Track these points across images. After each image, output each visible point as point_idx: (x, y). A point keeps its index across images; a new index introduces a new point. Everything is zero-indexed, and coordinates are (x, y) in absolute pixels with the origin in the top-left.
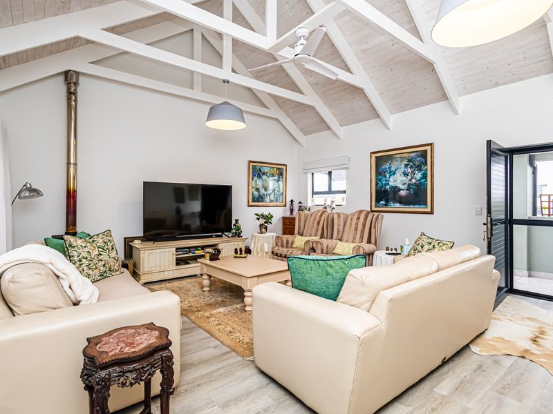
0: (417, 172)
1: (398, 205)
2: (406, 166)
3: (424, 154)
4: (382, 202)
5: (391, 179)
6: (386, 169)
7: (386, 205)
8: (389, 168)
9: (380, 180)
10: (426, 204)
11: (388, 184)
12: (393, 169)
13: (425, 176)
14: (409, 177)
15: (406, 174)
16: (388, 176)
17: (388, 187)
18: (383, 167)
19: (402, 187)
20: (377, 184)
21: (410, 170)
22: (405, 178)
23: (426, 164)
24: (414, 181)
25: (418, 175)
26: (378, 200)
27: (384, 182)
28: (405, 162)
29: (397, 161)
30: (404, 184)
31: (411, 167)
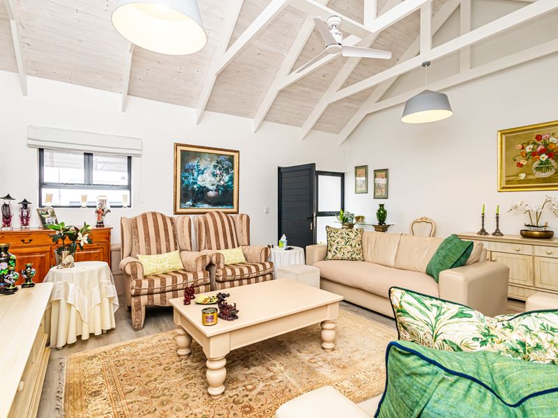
0: (225, 175)
1: (206, 206)
2: (215, 167)
3: (231, 159)
4: (188, 203)
5: (200, 178)
6: (194, 166)
7: (193, 206)
8: (197, 166)
9: (186, 178)
10: (232, 205)
11: (196, 183)
12: (202, 167)
13: (232, 179)
14: (218, 179)
15: (214, 175)
16: (196, 174)
17: (195, 186)
18: (190, 164)
19: (211, 188)
20: (182, 182)
21: (218, 172)
22: (213, 179)
23: (233, 168)
24: (222, 183)
25: (226, 178)
26: (183, 201)
27: (191, 181)
28: (214, 163)
29: (205, 160)
30: (213, 185)
31: (220, 169)
